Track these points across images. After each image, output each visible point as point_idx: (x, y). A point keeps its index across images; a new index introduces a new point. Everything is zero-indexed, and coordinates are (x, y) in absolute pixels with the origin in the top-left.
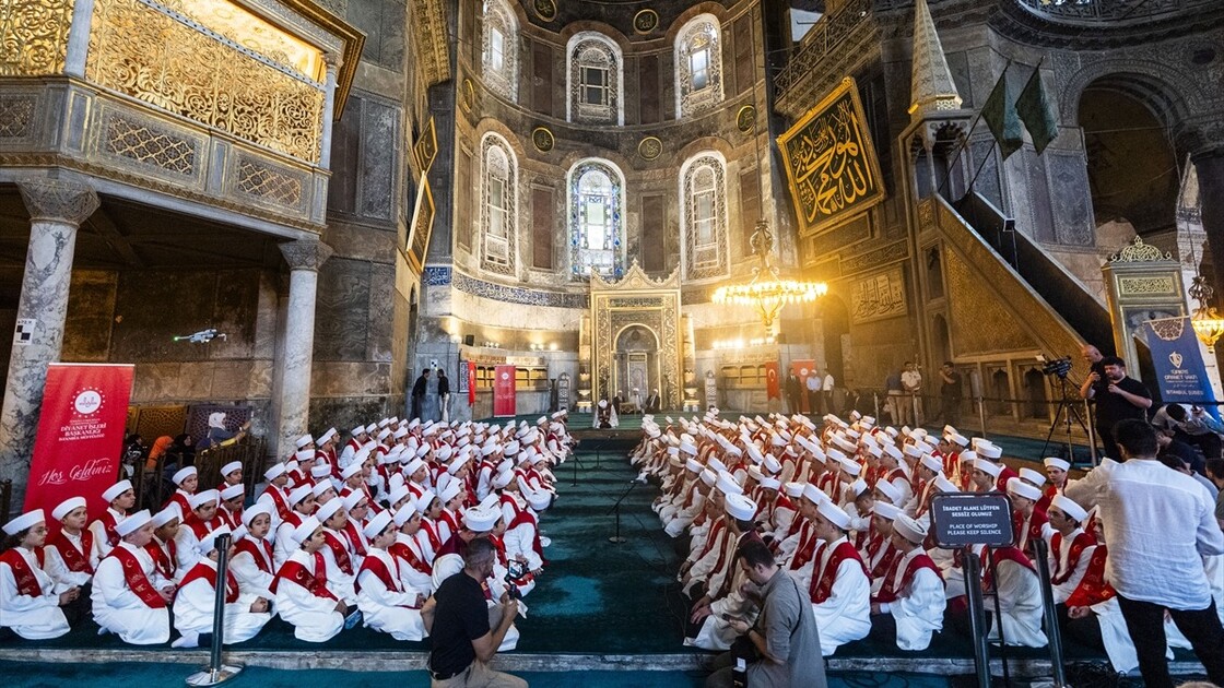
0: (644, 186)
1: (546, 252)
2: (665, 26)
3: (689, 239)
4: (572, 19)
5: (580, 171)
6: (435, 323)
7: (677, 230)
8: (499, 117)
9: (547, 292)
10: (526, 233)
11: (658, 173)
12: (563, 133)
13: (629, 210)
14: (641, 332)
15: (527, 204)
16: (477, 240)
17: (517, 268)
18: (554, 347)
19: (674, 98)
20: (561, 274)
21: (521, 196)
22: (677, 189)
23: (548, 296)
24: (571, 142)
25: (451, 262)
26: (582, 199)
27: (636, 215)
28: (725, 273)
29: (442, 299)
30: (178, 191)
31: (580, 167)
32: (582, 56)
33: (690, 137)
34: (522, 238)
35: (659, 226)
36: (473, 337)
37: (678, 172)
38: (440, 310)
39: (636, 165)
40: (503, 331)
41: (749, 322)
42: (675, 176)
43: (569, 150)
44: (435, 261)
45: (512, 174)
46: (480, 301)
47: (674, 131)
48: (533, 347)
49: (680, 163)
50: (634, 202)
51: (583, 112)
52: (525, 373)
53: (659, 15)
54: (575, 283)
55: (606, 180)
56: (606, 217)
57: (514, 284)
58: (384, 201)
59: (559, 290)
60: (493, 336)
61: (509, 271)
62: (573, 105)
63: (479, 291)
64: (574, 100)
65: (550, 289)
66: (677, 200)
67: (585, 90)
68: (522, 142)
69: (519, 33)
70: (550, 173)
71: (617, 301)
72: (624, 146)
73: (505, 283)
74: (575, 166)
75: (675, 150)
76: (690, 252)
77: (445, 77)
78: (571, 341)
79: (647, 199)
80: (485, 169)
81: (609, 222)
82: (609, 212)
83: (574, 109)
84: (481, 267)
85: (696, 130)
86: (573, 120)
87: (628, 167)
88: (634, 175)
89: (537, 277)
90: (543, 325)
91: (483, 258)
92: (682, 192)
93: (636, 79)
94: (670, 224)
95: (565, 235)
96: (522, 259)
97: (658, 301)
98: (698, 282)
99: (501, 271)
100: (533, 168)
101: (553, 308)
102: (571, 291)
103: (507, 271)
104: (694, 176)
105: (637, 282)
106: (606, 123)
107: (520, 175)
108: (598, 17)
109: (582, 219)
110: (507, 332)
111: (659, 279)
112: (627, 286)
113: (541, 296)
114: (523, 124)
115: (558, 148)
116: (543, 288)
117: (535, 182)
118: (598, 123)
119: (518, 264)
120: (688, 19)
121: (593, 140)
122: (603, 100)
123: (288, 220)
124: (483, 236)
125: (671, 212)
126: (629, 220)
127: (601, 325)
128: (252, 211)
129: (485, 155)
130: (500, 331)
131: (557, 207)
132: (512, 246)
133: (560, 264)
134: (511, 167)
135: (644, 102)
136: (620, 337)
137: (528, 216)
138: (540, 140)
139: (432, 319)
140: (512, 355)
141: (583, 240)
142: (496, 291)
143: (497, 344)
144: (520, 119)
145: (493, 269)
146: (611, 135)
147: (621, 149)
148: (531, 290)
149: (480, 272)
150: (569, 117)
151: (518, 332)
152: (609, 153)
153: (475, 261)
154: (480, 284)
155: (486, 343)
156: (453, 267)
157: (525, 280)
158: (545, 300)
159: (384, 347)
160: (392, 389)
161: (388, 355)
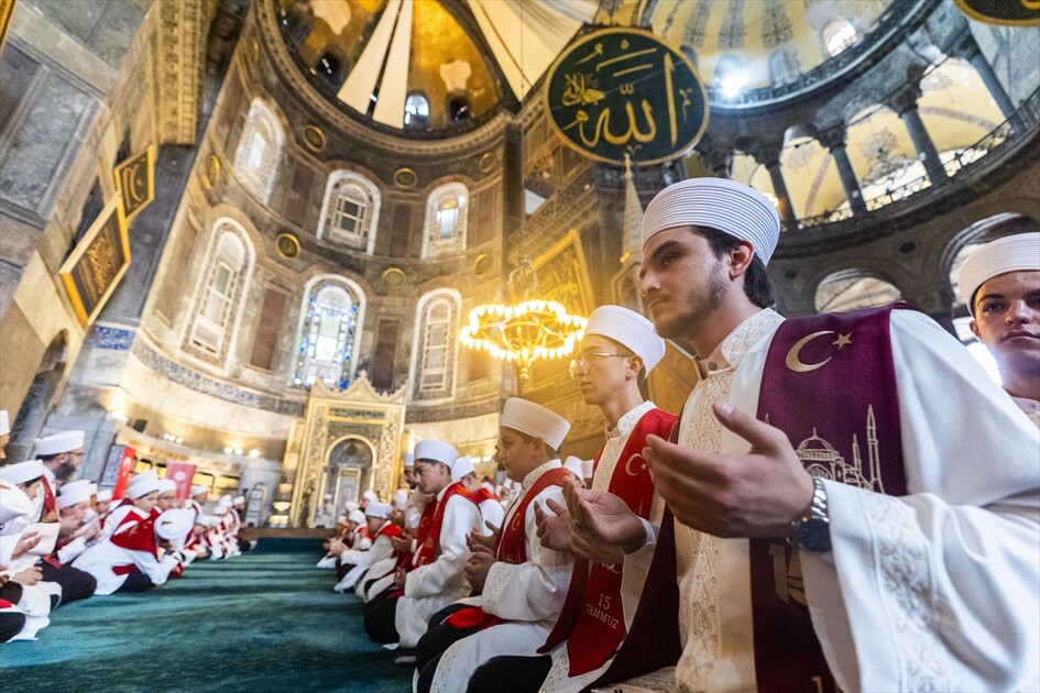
0: (383, 310)
1: (267, 351)
2: (421, 185)
3: (419, 363)
4: (338, 157)
5: (322, 283)
6: (90, 394)
7: (408, 353)
8: (244, 210)
9: (259, 393)
10: (248, 328)
11: (398, 301)
12: (310, 246)
13: (364, 329)
14: (359, 446)
15: (257, 300)
16: (184, 318)
17: (228, 362)
18: (255, 453)
19: (421, 242)
20: (279, 378)
21: (251, 291)
22: (414, 317)
23: (260, 398)
24: (316, 257)
25: (137, 325)
26: (318, 311)
27: (371, 334)
28: (450, 395)
29: (111, 365)
31: (322, 281)
32: (344, 188)
33: (432, 275)
34: (242, 334)
35: (392, 347)
36: (146, 423)
37: (417, 302)
38: (103, 379)
39: (378, 289)
40: (193, 426)
41: (468, 442)
42: (414, 306)
43: (314, 263)
44: (115, 321)
45: (245, 267)
46: (168, 386)
47: (418, 268)
48: (228, 450)
49: (420, 294)
50: (370, 322)
51: (335, 235)
52: (211, 478)
53: (417, 174)
54: (295, 390)
55: (347, 298)
56: (341, 331)
57: (221, 378)
58: (34, 188)
59: (275, 394)
60: (177, 431)
61: (220, 362)
62: (325, 223)
63: (172, 374)
64: (328, 222)
65: (266, 391)
66: (412, 326)
67: (340, 218)
68: (264, 241)
69: (284, 149)
70: (289, 278)
71: (337, 411)
72: (369, 272)
73: (209, 374)
74: (317, 278)
75: (416, 284)
76: (418, 376)
77: (186, 140)
78: (276, 451)
79: (383, 322)
80: (213, 251)
81: (343, 337)
82: (344, 327)
83: (326, 230)
84: (183, 348)
85: (437, 270)
86: (324, 238)
87: (370, 291)
88: (374, 299)
89: (252, 375)
90: (247, 428)
91: (186, 340)
92: (418, 320)
93: (390, 221)
94: (402, 346)
95: (293, 340)
96: (238, 354)
97: (381, 415)
98: (423, 403)
99: (206, 359)
100: (273, 269)
101: (264, 412)
102: (288, 397)
103: (215, 362)
104: (430, 308)
105: (362, 394)
106: (356, 249)
107: (256, 270)
108: (363, 163)
109: (314, 329)
110: (197, 429)
111: (385, 394)
112: (351, 396)
113: (251, 397)
114: (269, 226)
115: (302, 258)
116: (258, 389)
117: (271, 282)
118: (347, 247)
119: (231, 357)
120: (442, 184)
121: (340, 260)
122: (356, 229)
124: (193, 316)
125: (404, 337)
126: (363, 338)
127: (315, 433)
129: (217, 238)
130: (188, 425)
131: (289, 311)
132: (228, 338)
133: (282, 367)
134: (246, 261)
135: (394, 240)
136: (335, 449)
137: (255, 312)
138: (285, 245)
139: (87, 389)
140: (198, 455)
141: (311, 349)
142: (195, 380)
143: (180, 440)
144: (267, 221)
145: (198, 355)
146: (358, 260)
147: (366, 274)
148: (242, 389)
149: (179, 354)
150: (319, 235)
151: (214, 432)
152: (354, 275)
153: (173, 340)
154: (174, 367)
155: (167, 436)
156: (139, 331)
157: (235, 377)
158: (255, 402)
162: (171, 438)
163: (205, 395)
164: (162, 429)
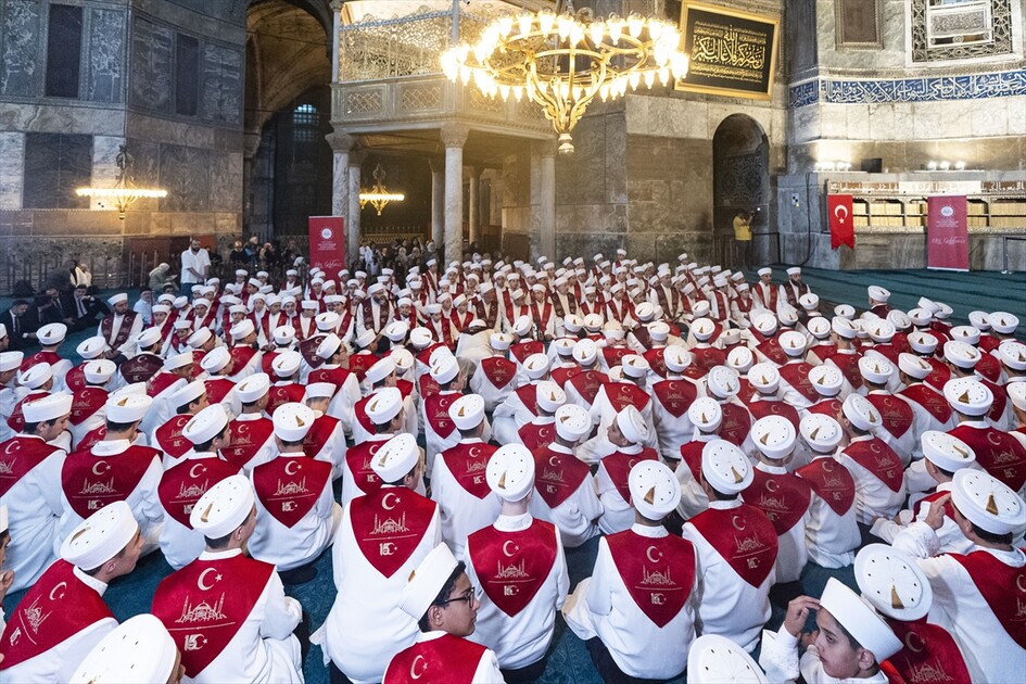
17: (1018, 39)
25: (815, 73)
29: (809, 121)
30: (374, 122)
36: (880, 160)
38: (809, 135)
40: (985, 142)
44: (801, 78)
46: (913, 108)
57: (1010, 66)
60: (952, 153)
61: (1000, 44)
63: (913, 95)
73: (981, 69)
84: (916, 58)
91: (920, 46)
99: (971, 52)
103: (989, 50)
110: (992, 143)
119: (1019, 28)
123: (430, 118)
124: (918, 14)
128: (409, 119)
132: (1000, 7)
139: (801, 146)
142: (962, 87)
143: (961, 165)
145: (950, 55)
149: (912, 69)
153: (897, 58)
154: (914, 84)
155: (932, 165)
156: (821, 77)
159: (620, 190)
160: (635, 229)
161: (623, 199)
162: (945, 165)
163: (990, 99)
164: (927, 157)
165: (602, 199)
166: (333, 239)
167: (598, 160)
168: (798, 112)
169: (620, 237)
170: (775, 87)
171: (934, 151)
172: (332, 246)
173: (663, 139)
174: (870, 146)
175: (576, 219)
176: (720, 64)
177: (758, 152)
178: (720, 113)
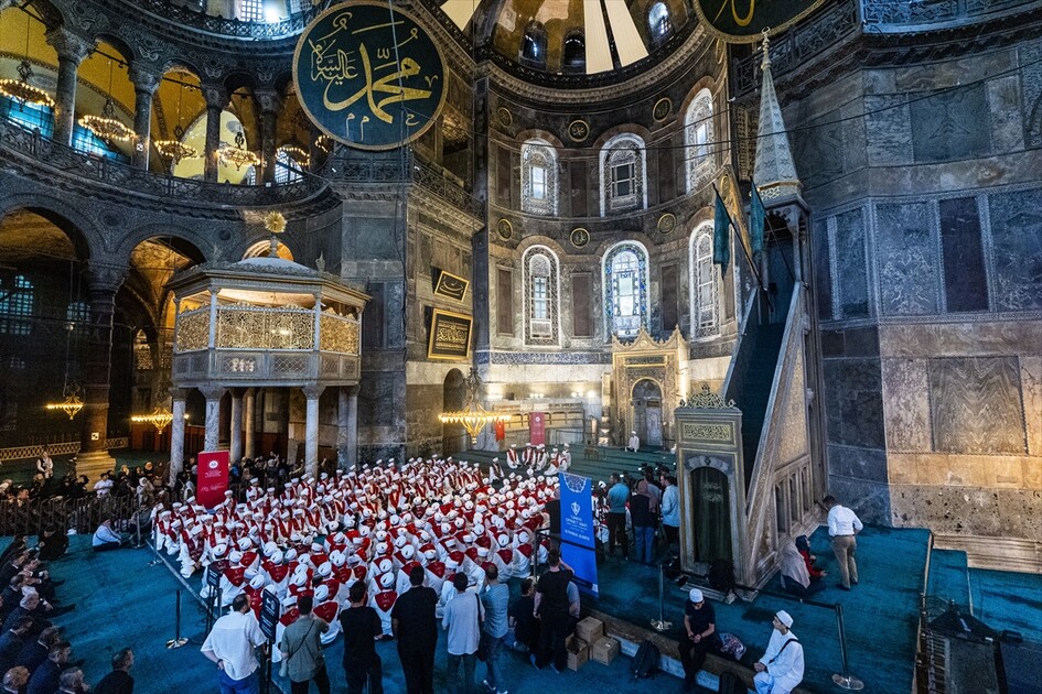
0: (663, 258)
1: (585, 324)
2: (676, 110)
3: (696, 301)
4: (602, 130)
5: (613, 254)
6: (482, 388)
7: (687, 294)
8: (540, 232)
9: (586, 353)
10: (567, 312)
11: (673, 245)
12: (598, 228)
13: (651, 281)
15: (568, 290)
16: (521, 327)
17: (560, 339)
18: (591, 394)
19: (684, 174)
20: (598, 339)
21: (562, 284)
22: (688, 257)
23: (588, 356)
24: (604, 233)
25: (488, 346)
26: (614, 276)
27: (657, 284)
28: (718, 332)
29: (485, 372)
30: (249, 380)
31: (612, 251)
32: (612, 158)
33: (696, 208)
34: (565, 317)
35: (673, 291)
36: (514, 393)
37: (688, 242)
38: (485, 380)
39: (655, 240)
42: (686, 245)
43: (603, 240)
44: (481, 349)
45: (554, 270)
46: (525, 368)
47: (683, 205)
48: (574, 395)
49: (689, 232)
50: (655, 273)
51: (616, 205)
52: (564, 415)
53: (672, 101)
55: (633, 257)
56: (635, 288)
57: (558, 351)
59: (597, 351)
60: (539, 390)
61: (555, 341)
62: (605, 200)
63: (525, 361)
64: (607, 197)
65: (590, 351)
66: (687, 266)
67: (616, 186)
68: (561, 245)
69: (558, 161)
70: (587, 262)
71: (630, 360)
72: (647, 226)
73: (549, 351)
74: (608, 251)
75: (685, 222)
76: (698, 313)
79: (664, 269)
80: (527, 274)
81: (637, 292)
82: (637, 284)
83: (607, 205)
84: (526, 343)
85: (699, 202)
86: (607, 214)
87: (650, 243)
88: (655, 250)
89: (576, 343)
90: (583, 378)
91: (528, 337)
92: (691, 259)
93: (655, 165)
94: (682, 289)
95: (601, 308)
96: (565, 332)
97: (660, 359)
98: (702, 340)
99: (545, 343)
100: (572, 262)
101: (592, 365)
102: (606, 351)
103: (551, 343)
104: (699, 244)
105: (646, 346)
106: (633, 209)
107: (562, 268)
108: (626, 121)
109: (615, 292)
110: (552, 385)
111: (661, 341)
112: (637, 347)
113: (581, 357)
114: (563, 230)
115: (592, 241)
116: (584, 351)
117: (574, 271)
118: (626, 211)
119: (561, 335)
120: (693, 97)
121: (624, 226)
122: (631, 190)
124: (528, 322)
125: (683, 278)
126: (652, 289)
127: (620, 378)
128: (281, 380)
129: (527, 264)
130: (545, 385)
131: (593, 287)
132: (555, 324)
133: (597, 331)
134: (554, 266)
135: (662, 184)
136: (635, 388)
137: (569, 298)
138: (577, 238)
141: (616, 309)
142: (543, 358)
143: (542, 396)
144: (559, 227)
145: (538, 343)
146: (636, 220)
147: (645, 229)
148: (573, 354)
149: (525, 348)
150: (602, 213)
151: (563, 384)
152: (635, 235)
153: (519, 342)
154: (525, 356)
155: (532, 395)
156: (491, 351)
157: (567, 347)
158: (585, 360)
159: (401, 418)
160: (409, 440)
161: (404, 422)
162: (536, 395)
163: (552, 365)
164: (530, 391)
165: (390, 423)
166: (218, 468)
167: (387, 399)
168: (480, 367)
169: (402, 446)
170: (469, 352)
171: (533, 388)
172: (218, 474)
173: (422, 386)
174: (509, 386)
175: (372, 436)
176: (448, 342)
177: (461, 388)
178: (447, 368)
